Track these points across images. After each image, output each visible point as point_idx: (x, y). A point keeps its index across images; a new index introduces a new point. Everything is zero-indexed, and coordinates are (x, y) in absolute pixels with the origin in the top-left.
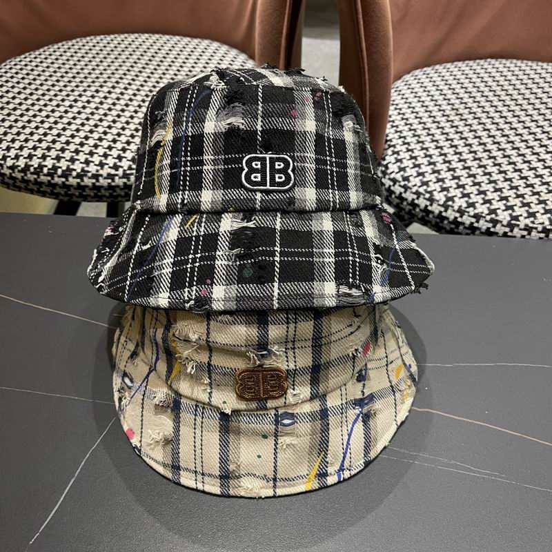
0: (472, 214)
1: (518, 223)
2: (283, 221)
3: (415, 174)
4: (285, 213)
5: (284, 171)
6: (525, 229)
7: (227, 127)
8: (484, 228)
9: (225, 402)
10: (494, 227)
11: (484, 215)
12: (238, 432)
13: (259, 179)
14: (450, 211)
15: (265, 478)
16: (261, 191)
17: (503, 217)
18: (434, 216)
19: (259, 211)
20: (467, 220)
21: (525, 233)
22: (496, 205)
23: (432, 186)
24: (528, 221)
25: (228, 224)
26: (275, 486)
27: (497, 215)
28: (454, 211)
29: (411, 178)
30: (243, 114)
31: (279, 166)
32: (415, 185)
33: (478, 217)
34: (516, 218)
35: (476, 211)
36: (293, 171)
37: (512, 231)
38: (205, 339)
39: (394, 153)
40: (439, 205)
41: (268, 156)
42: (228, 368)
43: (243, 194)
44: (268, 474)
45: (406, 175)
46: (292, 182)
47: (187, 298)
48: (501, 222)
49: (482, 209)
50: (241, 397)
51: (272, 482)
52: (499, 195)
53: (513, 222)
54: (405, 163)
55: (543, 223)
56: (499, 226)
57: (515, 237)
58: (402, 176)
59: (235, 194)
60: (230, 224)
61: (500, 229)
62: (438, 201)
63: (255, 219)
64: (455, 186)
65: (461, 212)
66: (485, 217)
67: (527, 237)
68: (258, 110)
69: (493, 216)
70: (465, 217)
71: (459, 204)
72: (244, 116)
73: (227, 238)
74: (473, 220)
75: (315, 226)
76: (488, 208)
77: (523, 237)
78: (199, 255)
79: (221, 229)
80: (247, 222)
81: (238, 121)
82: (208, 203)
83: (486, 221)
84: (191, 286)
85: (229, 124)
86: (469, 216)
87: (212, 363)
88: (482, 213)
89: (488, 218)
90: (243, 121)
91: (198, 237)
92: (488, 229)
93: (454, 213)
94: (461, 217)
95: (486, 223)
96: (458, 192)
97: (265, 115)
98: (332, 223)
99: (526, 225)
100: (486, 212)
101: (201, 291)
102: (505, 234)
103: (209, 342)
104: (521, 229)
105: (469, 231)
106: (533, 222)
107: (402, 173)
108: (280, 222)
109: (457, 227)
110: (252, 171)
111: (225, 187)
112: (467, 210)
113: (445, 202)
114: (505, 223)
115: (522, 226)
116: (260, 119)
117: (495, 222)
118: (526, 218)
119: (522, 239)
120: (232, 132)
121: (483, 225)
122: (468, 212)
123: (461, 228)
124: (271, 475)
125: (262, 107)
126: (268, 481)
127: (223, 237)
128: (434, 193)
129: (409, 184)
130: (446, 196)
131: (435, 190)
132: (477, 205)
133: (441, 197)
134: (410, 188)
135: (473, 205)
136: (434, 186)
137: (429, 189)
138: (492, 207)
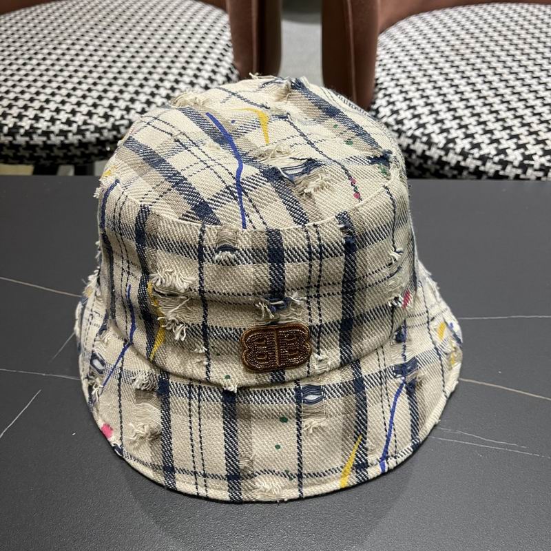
0: (477, 156)
1: (532, 163)
3: (410, 116)
6: (540, 170)
8: (492, 172)
9: (228, 377)
10: (504, 169)
11: (491, 156)
12: (248, 417)
14: (451, 155)
15: (286, 474)
17: (514, 157)
18: (433, 163)
20: (471, 163)
21: (540, 174)
22: (504, 144)
23: (430, 129)
24: (544, 160)
26: (300, 485)
27: (506, 155)
28: (456, 153)
29: (405, 121)
32: (410, 128)
33: (484, 159)
34: (530, 157)
35: (482, 153)
37: (525, 173)
38: (197, 289)
39: (385, 95)
40: (439, 148)
42: (230, 329)
44: (290, 469)
45: (400, 118)
48: (512, 163)
49: (489, 149)
50: (250, 368)
51: (296, 480)
52: (508, 134)
53: (526, 162)
54: (398, 106)
56: (509, 168)
57: (528, 179)
58: (395, 119)
61: (510, 171)
62: (437, 144)
64: (456, 126)
65: (464, 154)
66: (492, 159)
67: (544, 179)
69: (502, 156)
70: (469, 160)
71: (462, 146)
74: (479, 163)
76: (497, 149)
77: (539, 178)
83: (494, 163)
86: (474, 159)
87: (208, 324)
88: (489, 154)
89: (496, 159)
92: (497, 172)
93: (455, 157)
94: (465, 160)
95: (494, 166)
96: (460, 133)
99: (542, 165)
100: (494, 152)
102: (517, 177)
103: (204, 292)
104: (536, 170)
105: (474, 177)
107: (395, 116)
109: (460, 173)
112: (472, 151)
113: (446, 144)
114: (516, 163)
115: (537, 166)
117: (504, 164)
118: (541, 156)
119: (538, 182)
121: (490, 168)
122: (473, 154)
123: (465, 173)
124: (294, 470)
126: (291, 479)
128: (433, 135)
129: (404, 128)
130: (446, 138)
131: (433, 132)
132: (483, 146)
133: (440, 140)
134: (405, 132)
135: (478, 146)
136: (433, 128)
137: (427, 132)
138: (501, 147)
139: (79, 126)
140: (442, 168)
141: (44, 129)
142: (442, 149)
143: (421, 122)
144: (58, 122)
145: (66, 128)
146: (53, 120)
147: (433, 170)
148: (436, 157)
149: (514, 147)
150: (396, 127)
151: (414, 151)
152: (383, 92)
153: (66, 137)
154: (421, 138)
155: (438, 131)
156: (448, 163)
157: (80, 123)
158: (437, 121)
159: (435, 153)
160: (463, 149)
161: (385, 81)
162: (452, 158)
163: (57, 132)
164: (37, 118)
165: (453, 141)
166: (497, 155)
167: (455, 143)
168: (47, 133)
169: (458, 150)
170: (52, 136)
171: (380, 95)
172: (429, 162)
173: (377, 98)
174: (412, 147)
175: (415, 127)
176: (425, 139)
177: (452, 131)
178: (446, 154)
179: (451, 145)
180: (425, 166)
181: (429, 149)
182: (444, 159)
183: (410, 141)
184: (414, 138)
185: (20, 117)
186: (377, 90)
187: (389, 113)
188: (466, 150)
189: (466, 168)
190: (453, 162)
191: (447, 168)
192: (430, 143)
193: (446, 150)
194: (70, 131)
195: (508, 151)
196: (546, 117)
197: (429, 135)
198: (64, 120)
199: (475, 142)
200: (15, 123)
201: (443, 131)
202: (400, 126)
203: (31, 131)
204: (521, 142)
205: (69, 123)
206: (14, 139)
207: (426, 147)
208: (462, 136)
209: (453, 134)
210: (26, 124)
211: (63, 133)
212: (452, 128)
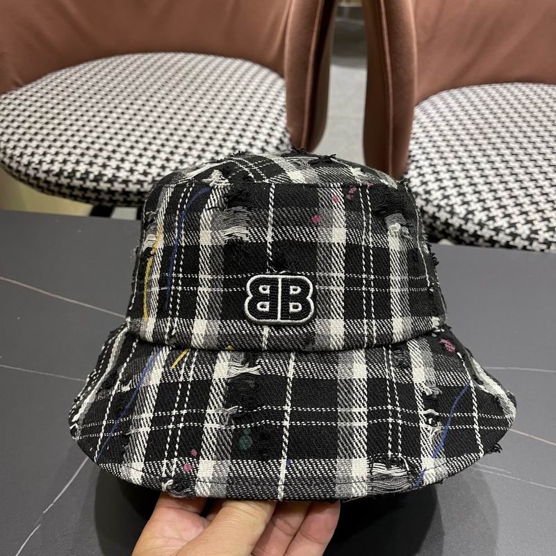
0: (491, 227)
2: (298, 366)
4: (301, 354)
5: (301, 298)
7: (227, 238)
11: (503, 229)
13: (267, 309)
14: (470, 225)
16: (270, 325)
19: (265, 351)
20: (486, 233)
22: (515, 219)
23: (453, 200)
25: (225, 368)
27: (516, 228)
29: (432, 192)
30: (248, 222)
31: (294, 290)
35: (496, 225)
36: (313, 297)
37: (531, 244)
41: (280, 277)
43: (246, 328)
46: (311, 313)
47: (164, 475)
52: (519, 211)
56: (518, 240)
57: (533, 250)
58: (424, 190)
59: (235, 326)
60: (227, 368)
63: (260, 363)
64: (476, 200)
68: (268, 216)
69: (513, 229)
70: (485, 231)
71: (479, 218)
72: (249, 224)
73: (222, 389)
75: (341, 372)
76: (508, 222)
78: (184, 412)
79: (215, 376)
80: (249, 367)
81: (241, 232)
82: (201, 337)
84: (170, 457)
85: (229, 235)
86: (489, 229)
90: (247, 232)
91: (185, 383)
92: (508, 242)
93: (473, 226)
94: (481, 230)
95: (505, 237)
96: (478, 206)
97: (277, 223)
98: (366, 366)
100: (506, 225)
101: (183, 465)
107: (424, 186)
108: (294, 368)
109: (477, 240)
110: (258, 297)
111: (224, 317)
112: (487, 223)
113: (466, 215)
115: (541, 240)
116: (270, 228)
117: (514, 236)
118: (545, 232)
120: (233, 246)
121: (502, 238)
122: (488, 225)
123: (481, 240)
125: (274, 213)
127: (217, 388)
128: (455, 207)
129: (431, 198)
130: (467, 209)
131: (456, 204)
132: (497, 219)
133: (461, 211)
134: (431, 201)
135: (492, 218)
136: (455, 200)
137: (450, 203)
138: (512, 221)
139: (153, 178)
140: (462, 234)
141: (124, 178)
142: (463, 219)
143: (446, 194)
144: (136, 173)
145: (142, 178)
146: (132, 171)
147: (454, 235)
148: (457, 225)
149: (523, 222)
150: (424, 197)
151: (438, 218)
152: (415, 164)
153: (142, 186)
154: (445, 208)
155: (460, 203)
156: (466, 231)
157: (155, 174)
158: (460, 194)
159: (456, 222)
160: (480, 220)
161: (417, 154)
162: (471, 228)
163: (135, 181)
164: (118, 168)
165: (472, 212)
166: (509, 228)
167: (474, 214)
168: (126, 182)
169: (476, 221)
170: (130, 184)
171: (412, 166)
172: (451, 229)
173: (409, 169)
174: (437, 215)
175: (440, 197)
176: (448, 209)
177: (472, 204)
178: (466, 224)
179: (470, 216)
180: (447, 231)
181: (452, 218)
182: (464, 227)
183: (436, 209)
184: (439, 207)
185: (104, 166)
186: (410, 161)
187: (419, 184)
188: (483, 222)
189: (482, 237)
190: (471, 231)
191: (466, 235)
192: (452, 213)
193: (466, 220)
194: (145, 181)
195: (518, 225)
196: (552, 197)
197: (452, 206)
198: (141, 171)
199: (491, 215)
201: (464, 203)
202: (427, 196)
203: (113, 179)
204: (529, 218)
205: (145, 174)
206: (98, 184)
207: (449, 216)
208: (480, 209)
209: (473, 206)
210: (109, 173)
211: (140, 182)
212: (471, 201)
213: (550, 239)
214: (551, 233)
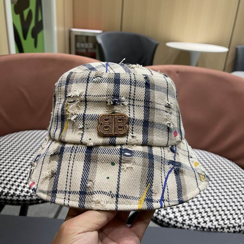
34: (184, 220)
53: (184, 222)
55: (195, 223)
67: (190, 229)
77: (188, 229)
106: (191, 223)
115: (187, 224)
139: (31, 194)
144: (24, 192)
145: (26, 194)
146: (22, 191)
153: (26, 198)
160: (163, 215)
163: (23, 195)
164: (16, 190)
168: (19, 196)
194: (27, 196)
195: (178, 217)
198: (26, 191)
200: (8, 191)
203: (13, 195)
205: (28, 192)
210: (12, 192)
211: (25, 196)
213: (190, 224)
214: (190, 221)
